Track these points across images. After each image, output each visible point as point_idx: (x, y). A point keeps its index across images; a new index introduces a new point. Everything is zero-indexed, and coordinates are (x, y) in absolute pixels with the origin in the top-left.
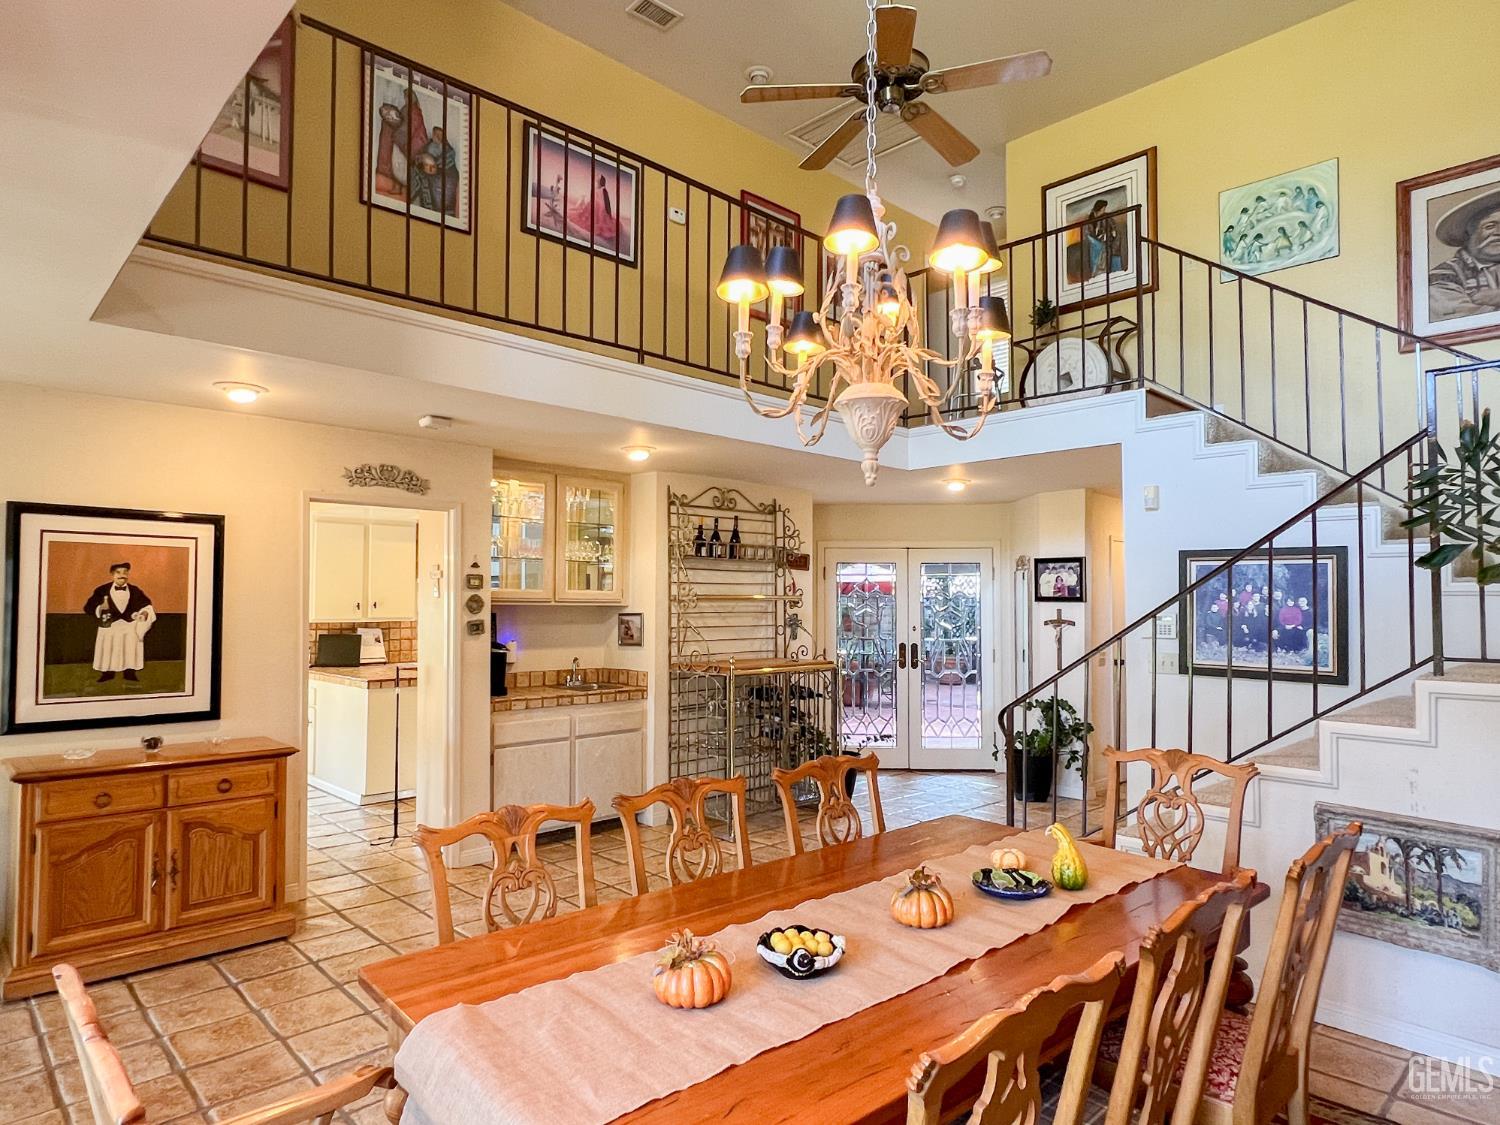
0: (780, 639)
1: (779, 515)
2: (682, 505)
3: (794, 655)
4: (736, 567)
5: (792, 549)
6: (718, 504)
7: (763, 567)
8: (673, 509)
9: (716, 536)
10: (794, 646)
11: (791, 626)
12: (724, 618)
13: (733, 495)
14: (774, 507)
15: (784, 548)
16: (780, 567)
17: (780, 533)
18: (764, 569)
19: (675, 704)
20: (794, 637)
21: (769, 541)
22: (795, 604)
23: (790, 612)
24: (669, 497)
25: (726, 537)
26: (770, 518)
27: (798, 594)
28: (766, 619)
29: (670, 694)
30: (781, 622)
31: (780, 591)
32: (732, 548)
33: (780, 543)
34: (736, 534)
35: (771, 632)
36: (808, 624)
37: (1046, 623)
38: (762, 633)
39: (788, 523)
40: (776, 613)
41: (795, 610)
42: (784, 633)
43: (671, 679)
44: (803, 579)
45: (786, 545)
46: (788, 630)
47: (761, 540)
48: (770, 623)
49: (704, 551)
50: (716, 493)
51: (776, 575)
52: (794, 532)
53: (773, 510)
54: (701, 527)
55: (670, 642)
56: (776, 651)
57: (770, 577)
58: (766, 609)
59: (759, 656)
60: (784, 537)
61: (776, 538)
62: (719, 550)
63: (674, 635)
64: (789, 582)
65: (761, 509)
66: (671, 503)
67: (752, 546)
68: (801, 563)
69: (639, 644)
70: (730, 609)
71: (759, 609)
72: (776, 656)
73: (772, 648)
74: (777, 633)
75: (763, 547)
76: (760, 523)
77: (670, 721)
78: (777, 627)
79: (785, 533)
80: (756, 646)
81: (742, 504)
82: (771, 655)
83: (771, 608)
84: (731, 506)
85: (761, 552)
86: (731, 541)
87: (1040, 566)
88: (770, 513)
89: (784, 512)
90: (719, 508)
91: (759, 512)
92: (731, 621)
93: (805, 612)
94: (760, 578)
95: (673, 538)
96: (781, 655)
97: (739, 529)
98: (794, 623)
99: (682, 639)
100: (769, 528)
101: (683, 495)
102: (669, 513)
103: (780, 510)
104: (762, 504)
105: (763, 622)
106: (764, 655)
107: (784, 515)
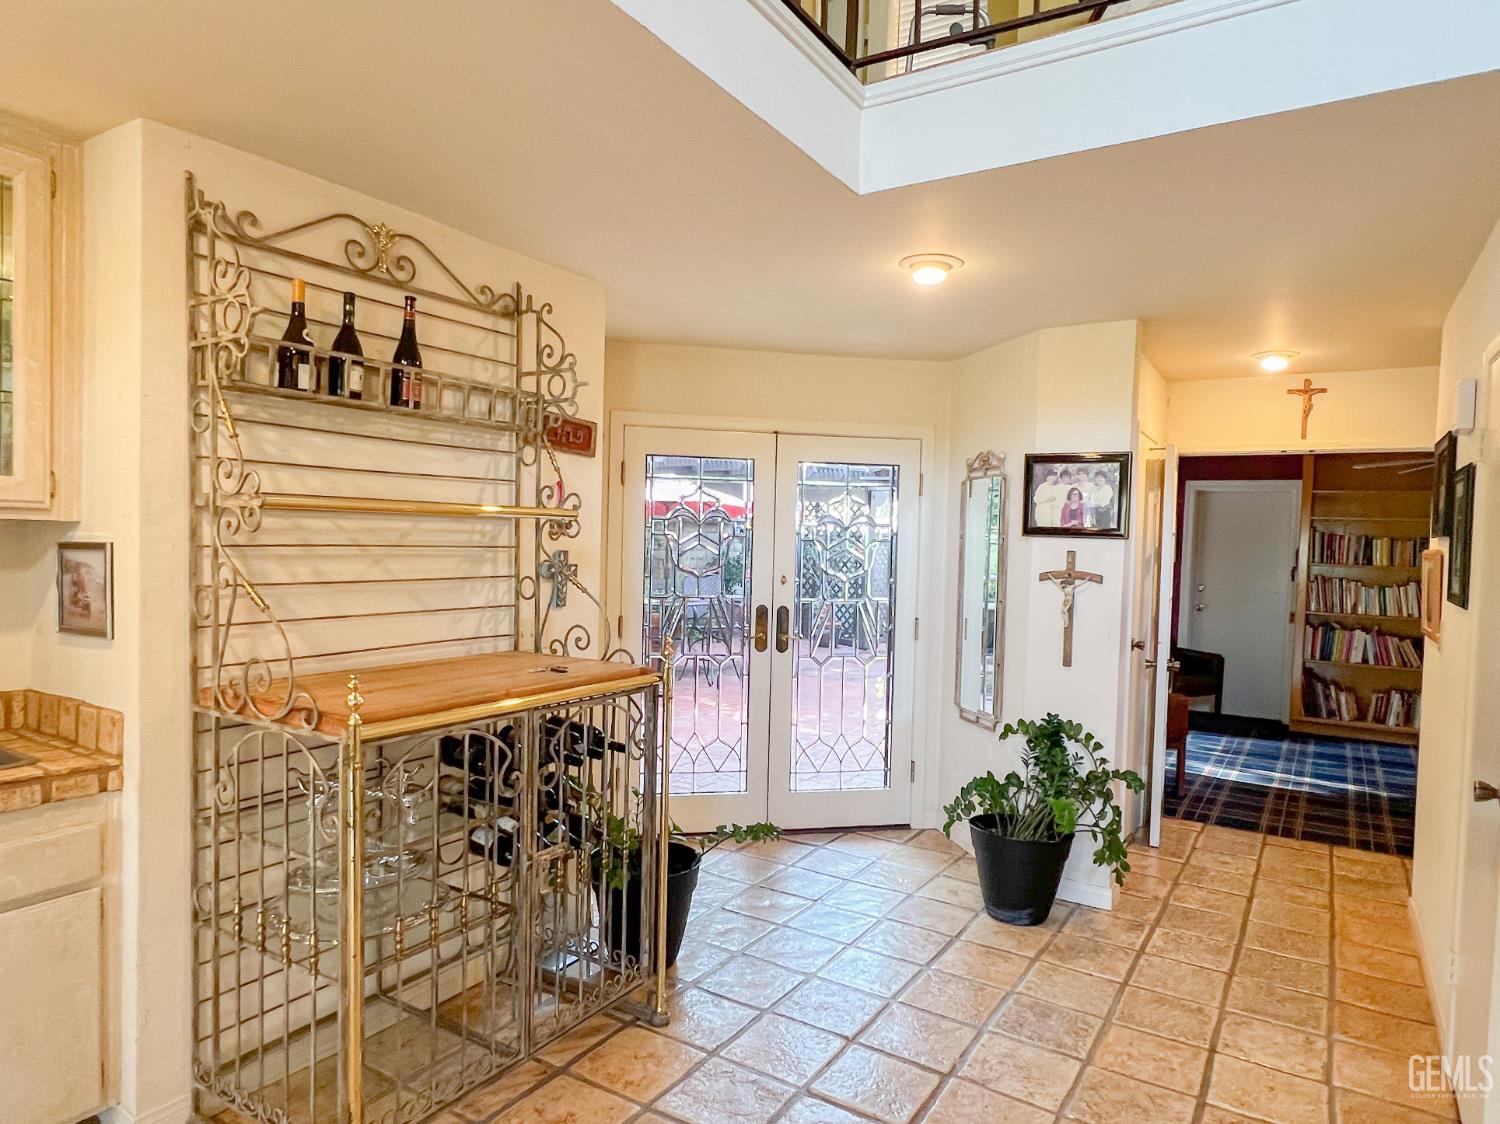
0: (527, 609)
1: (529, 320)
2: (239, 239)
3: (557, 646)
4: (412, 435)
5: (557, 401)
6: (361, 264)
7: (487, 439)
8: (203, 244)
9: (347, 339)
10: (558, 623)
11: (552, 576)
12: (377, 560)
13: (408, 249)
14: (518, 303)
15: (537, 394)
16: (526, 442)
17: (529, 363)
18: (489, 444)
19: (209, 797)
20: (559, 600)
21: (503, 378)
22: (561, 527)
23: (551, 546)
24: (190, 208)
25: (380, 351)
26: (505, 325)
27: (569, 505)
28: (494, 561)
29: (197, 772)
30: (528, 568)
31: (528, 498)
32: (397, 378)
33: (529, 384)
34: (408, 348)
35: (504, 592)
36: (589, 577)
37: (1044, 577)
38: (482, 595)
39: (547, 337)
40: (517, 547)
41: (563, 543)
42: (536, 595)
43: (197, 732)
44: (582, 474)
45: (544, 390)
46: (546, 589)
47: (482, 374)
48: (503, 570)
49: (305, 376)
50: (354, 231)
51: (520, 461)
52: (563, 359)
53: (515, 308)
54: (298, 308)
55: (196, 628)
56: (516, 635)
57: (505, 466)
58: (494, 538)
59: (476, 648)
60: (538, 373)
61: (520, 376)
62: (354, 379)
63: (207, 607)
64: (549, 478)
65: (482, 298)
66: (196, 227)
67: (457, 386)
68: (575, 437)
69: (101, 634)
70: (394, 538)
71: (476, 538)
72: (516, 647)
73: (506, 627)
74: (518, 594)
75: (484, 390)
76: (482, 334)
77: (197, 850)
78: (519, 582)
79: (540, 361)
80: (469, 625)
81: (429, 278)
82: (505, 645)
83: (505, 536)
84: (401, 276)
85: (478, 405)
86: (397, 359)
87: (1038, 469)
88: (506, 314)
89: (539, 314)
90: (363, 274)
91: (479, 307)
92: (399, 568)
93: (584, 547)
94: (477, 464)
95: (204, 327)
96: (527, 644)
97: (421, 336)
98: (559, 572)
99: (223, 620)
100: (504, 349)
101: (246, 214)
102: (192, 256)
103: (530, 309)
104: (484, 289)
105: (487, 570)
106: (487, 647)
107: (540, 320)
